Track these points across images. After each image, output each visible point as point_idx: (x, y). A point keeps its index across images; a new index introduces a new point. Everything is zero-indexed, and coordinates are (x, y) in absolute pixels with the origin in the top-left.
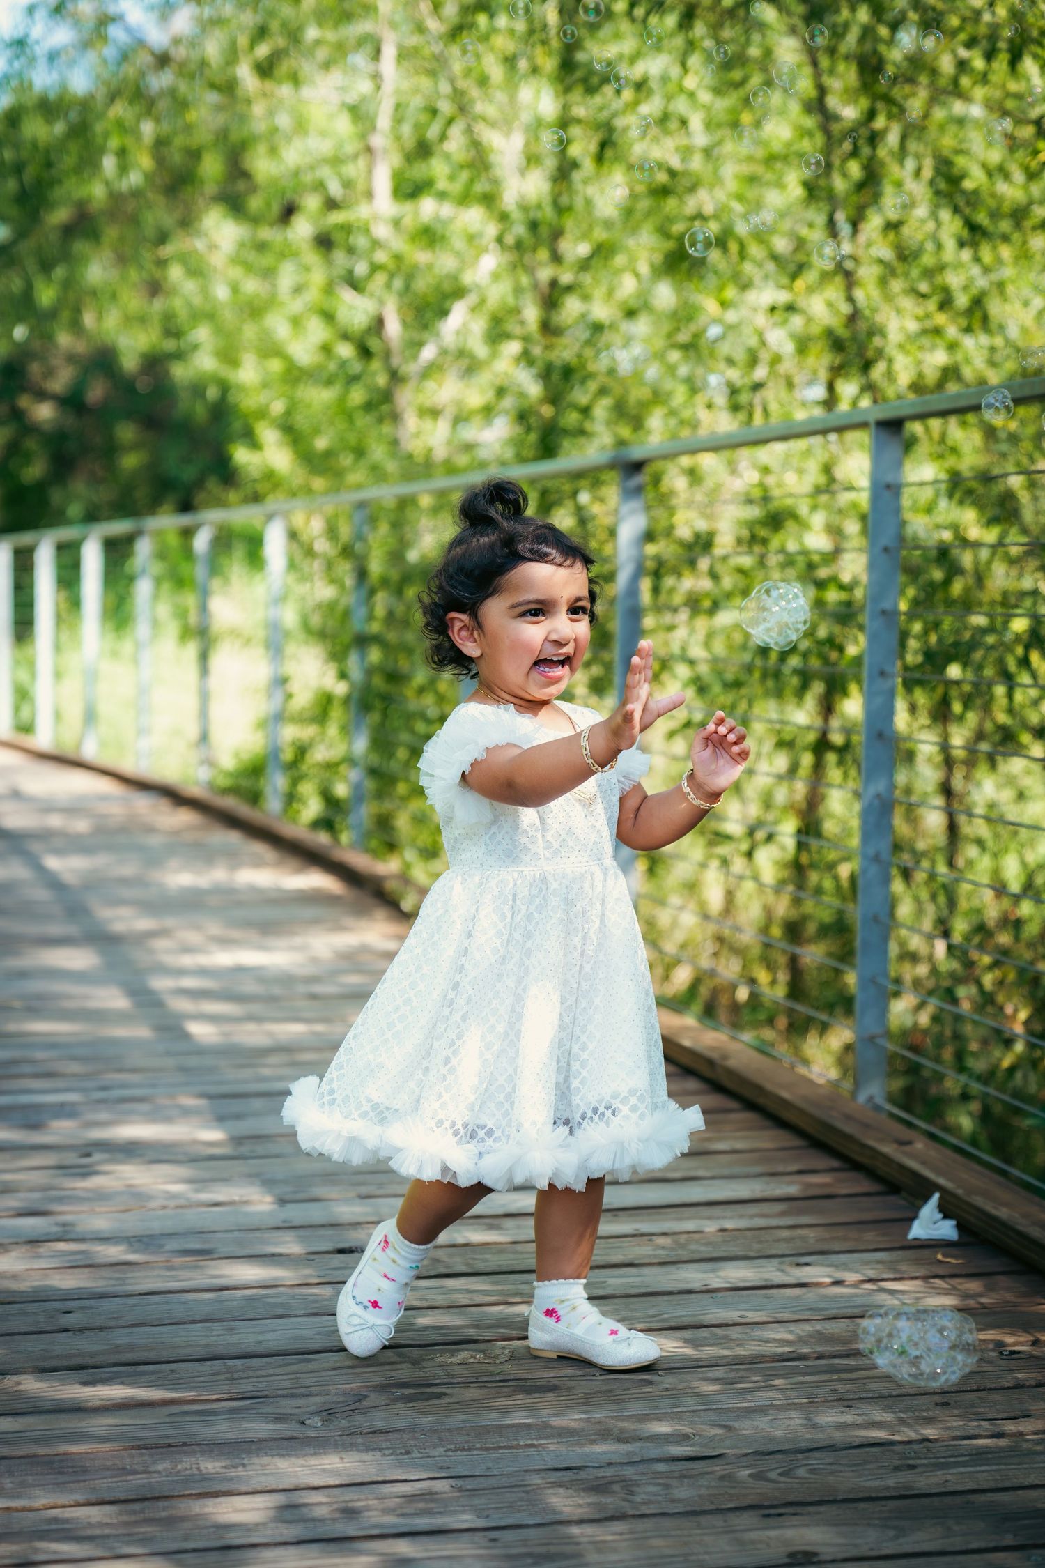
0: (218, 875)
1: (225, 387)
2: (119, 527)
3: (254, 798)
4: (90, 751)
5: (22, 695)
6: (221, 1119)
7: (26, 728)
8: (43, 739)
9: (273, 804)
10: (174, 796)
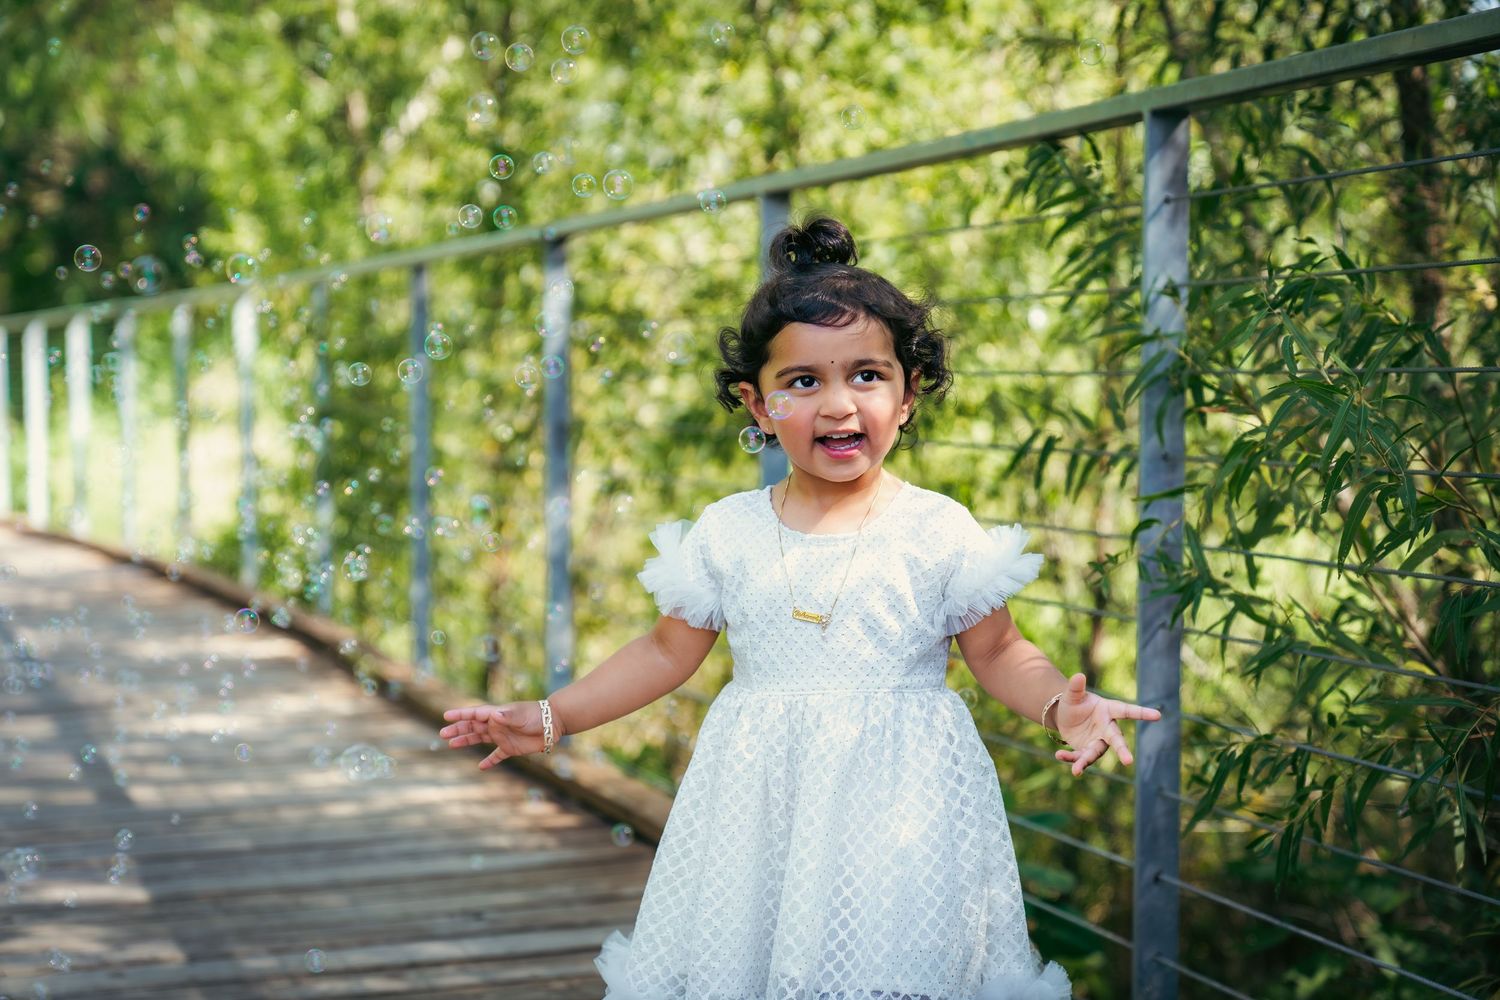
0: (186, 645)
1: (197, 173)
2: (103, 310)
3: (232, 570)
4: (81, 528)
5: (19, 476)
6: (145, 880)
7: (20, 506)
8: (38, 516)
9: (248, 577)
10: (154, 570)
